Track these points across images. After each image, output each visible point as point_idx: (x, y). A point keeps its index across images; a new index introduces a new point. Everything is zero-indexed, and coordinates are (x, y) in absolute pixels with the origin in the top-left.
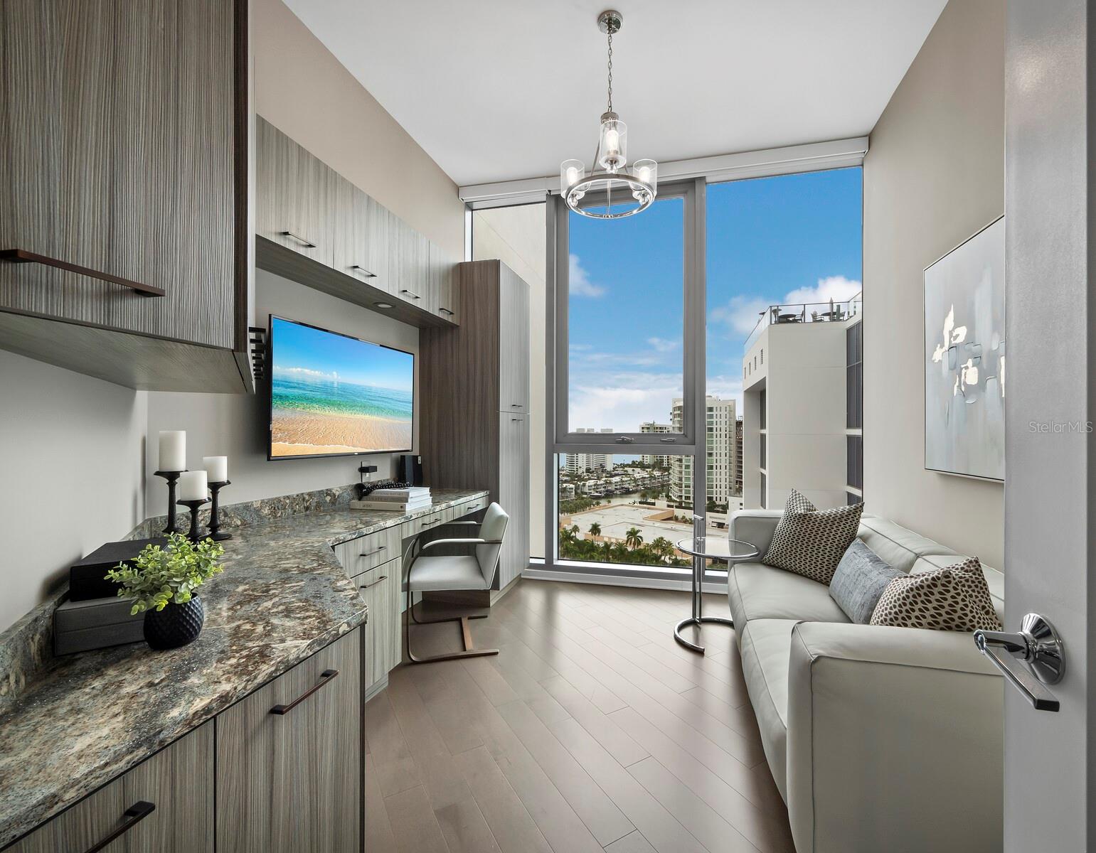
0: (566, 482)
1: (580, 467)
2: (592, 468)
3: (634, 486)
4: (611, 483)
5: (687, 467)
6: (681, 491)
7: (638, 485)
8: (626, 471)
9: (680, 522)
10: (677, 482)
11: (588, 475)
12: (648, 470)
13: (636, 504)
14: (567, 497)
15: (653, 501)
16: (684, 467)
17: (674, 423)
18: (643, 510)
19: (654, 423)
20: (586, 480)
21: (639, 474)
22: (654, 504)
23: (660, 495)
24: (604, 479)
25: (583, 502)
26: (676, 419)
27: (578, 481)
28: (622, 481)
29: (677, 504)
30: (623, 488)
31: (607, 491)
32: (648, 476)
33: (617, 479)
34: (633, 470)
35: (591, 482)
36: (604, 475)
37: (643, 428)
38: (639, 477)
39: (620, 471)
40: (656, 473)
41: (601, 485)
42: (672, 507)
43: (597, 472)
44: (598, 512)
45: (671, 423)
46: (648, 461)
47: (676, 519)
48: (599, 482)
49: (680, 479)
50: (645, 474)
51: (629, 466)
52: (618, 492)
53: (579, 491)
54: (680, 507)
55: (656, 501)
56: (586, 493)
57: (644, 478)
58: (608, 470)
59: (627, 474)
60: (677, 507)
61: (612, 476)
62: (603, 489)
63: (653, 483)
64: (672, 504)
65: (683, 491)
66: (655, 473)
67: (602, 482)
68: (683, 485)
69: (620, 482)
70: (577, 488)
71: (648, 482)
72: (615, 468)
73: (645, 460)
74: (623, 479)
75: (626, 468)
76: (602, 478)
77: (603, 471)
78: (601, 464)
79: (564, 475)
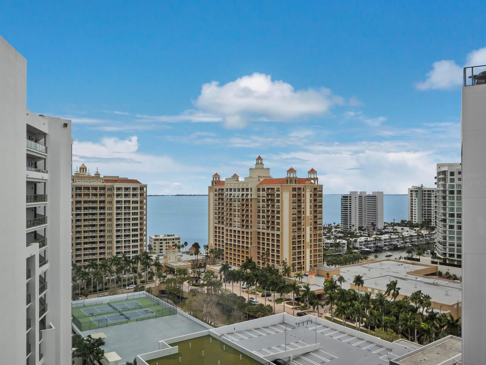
0: (340, 238)
1: (353, 226)
2: (365, 226)
3: (402, 243)
4: (380, 240)
5: (451, 227)
6: (445, 249)
7: (406, 243)
8: (396, 230)
9: (444, 277)
10: (442, 240)
11: (360, 233)
12: (417, 229)
13: (401, 260)
14: (340, 251)
15: (418, 257)
16: (448, 227)
17: (438, 186)
18: (407, 265)
19: (422, 186)
20: (358, 237)
21: (407, 232)
22: (418, 260)
23: (426, 252)
24: (374, 236)
25: (351, 256)
26: (440, 183)
27: (350, 237)
28: (390, 238)
29: (442, 261)
30: (391, 245)
31: (377, 247)
32: (416, 234)
33: (386, 236)
34: (402, 229)
35: (363, 239)
36: (375, 233)
37: (411, 191)
38: (406, 235)
39: (390, 229)
40: (424, 232)
41: (371, 241)
42: (436, 263)
43: (368, 230)
44: (366, 265)
45: (435, 186)
46: (417, 220)
47: (440, 275)
48: (369, 239)
49: (445, 238)
50: (413, 233)
51: (398, 225)
52: (386, 248)
53: (351, 246)
54: (444, 263)
55: (421, 258)
56: (357, 248)
57: (411, 236)
58: (379, 228)
59: (396, 232)
60: (441, 264)
61: (382, 234)
62: (372, 245)
63: (421, 241)
64: (436, 260)
65: (448, 250)
66: (422, 232)
67: (372, 239)
68: (447, 244)
69: (388, 239)
70: (349, 243)
71: (416, 240)
72: (385, 228)
73: (414, 220)
74: (392, 237)
75: (395, 227)
76: (372, 235)
77: (374, 229)
78: (372, 224)
79: (339, 232)
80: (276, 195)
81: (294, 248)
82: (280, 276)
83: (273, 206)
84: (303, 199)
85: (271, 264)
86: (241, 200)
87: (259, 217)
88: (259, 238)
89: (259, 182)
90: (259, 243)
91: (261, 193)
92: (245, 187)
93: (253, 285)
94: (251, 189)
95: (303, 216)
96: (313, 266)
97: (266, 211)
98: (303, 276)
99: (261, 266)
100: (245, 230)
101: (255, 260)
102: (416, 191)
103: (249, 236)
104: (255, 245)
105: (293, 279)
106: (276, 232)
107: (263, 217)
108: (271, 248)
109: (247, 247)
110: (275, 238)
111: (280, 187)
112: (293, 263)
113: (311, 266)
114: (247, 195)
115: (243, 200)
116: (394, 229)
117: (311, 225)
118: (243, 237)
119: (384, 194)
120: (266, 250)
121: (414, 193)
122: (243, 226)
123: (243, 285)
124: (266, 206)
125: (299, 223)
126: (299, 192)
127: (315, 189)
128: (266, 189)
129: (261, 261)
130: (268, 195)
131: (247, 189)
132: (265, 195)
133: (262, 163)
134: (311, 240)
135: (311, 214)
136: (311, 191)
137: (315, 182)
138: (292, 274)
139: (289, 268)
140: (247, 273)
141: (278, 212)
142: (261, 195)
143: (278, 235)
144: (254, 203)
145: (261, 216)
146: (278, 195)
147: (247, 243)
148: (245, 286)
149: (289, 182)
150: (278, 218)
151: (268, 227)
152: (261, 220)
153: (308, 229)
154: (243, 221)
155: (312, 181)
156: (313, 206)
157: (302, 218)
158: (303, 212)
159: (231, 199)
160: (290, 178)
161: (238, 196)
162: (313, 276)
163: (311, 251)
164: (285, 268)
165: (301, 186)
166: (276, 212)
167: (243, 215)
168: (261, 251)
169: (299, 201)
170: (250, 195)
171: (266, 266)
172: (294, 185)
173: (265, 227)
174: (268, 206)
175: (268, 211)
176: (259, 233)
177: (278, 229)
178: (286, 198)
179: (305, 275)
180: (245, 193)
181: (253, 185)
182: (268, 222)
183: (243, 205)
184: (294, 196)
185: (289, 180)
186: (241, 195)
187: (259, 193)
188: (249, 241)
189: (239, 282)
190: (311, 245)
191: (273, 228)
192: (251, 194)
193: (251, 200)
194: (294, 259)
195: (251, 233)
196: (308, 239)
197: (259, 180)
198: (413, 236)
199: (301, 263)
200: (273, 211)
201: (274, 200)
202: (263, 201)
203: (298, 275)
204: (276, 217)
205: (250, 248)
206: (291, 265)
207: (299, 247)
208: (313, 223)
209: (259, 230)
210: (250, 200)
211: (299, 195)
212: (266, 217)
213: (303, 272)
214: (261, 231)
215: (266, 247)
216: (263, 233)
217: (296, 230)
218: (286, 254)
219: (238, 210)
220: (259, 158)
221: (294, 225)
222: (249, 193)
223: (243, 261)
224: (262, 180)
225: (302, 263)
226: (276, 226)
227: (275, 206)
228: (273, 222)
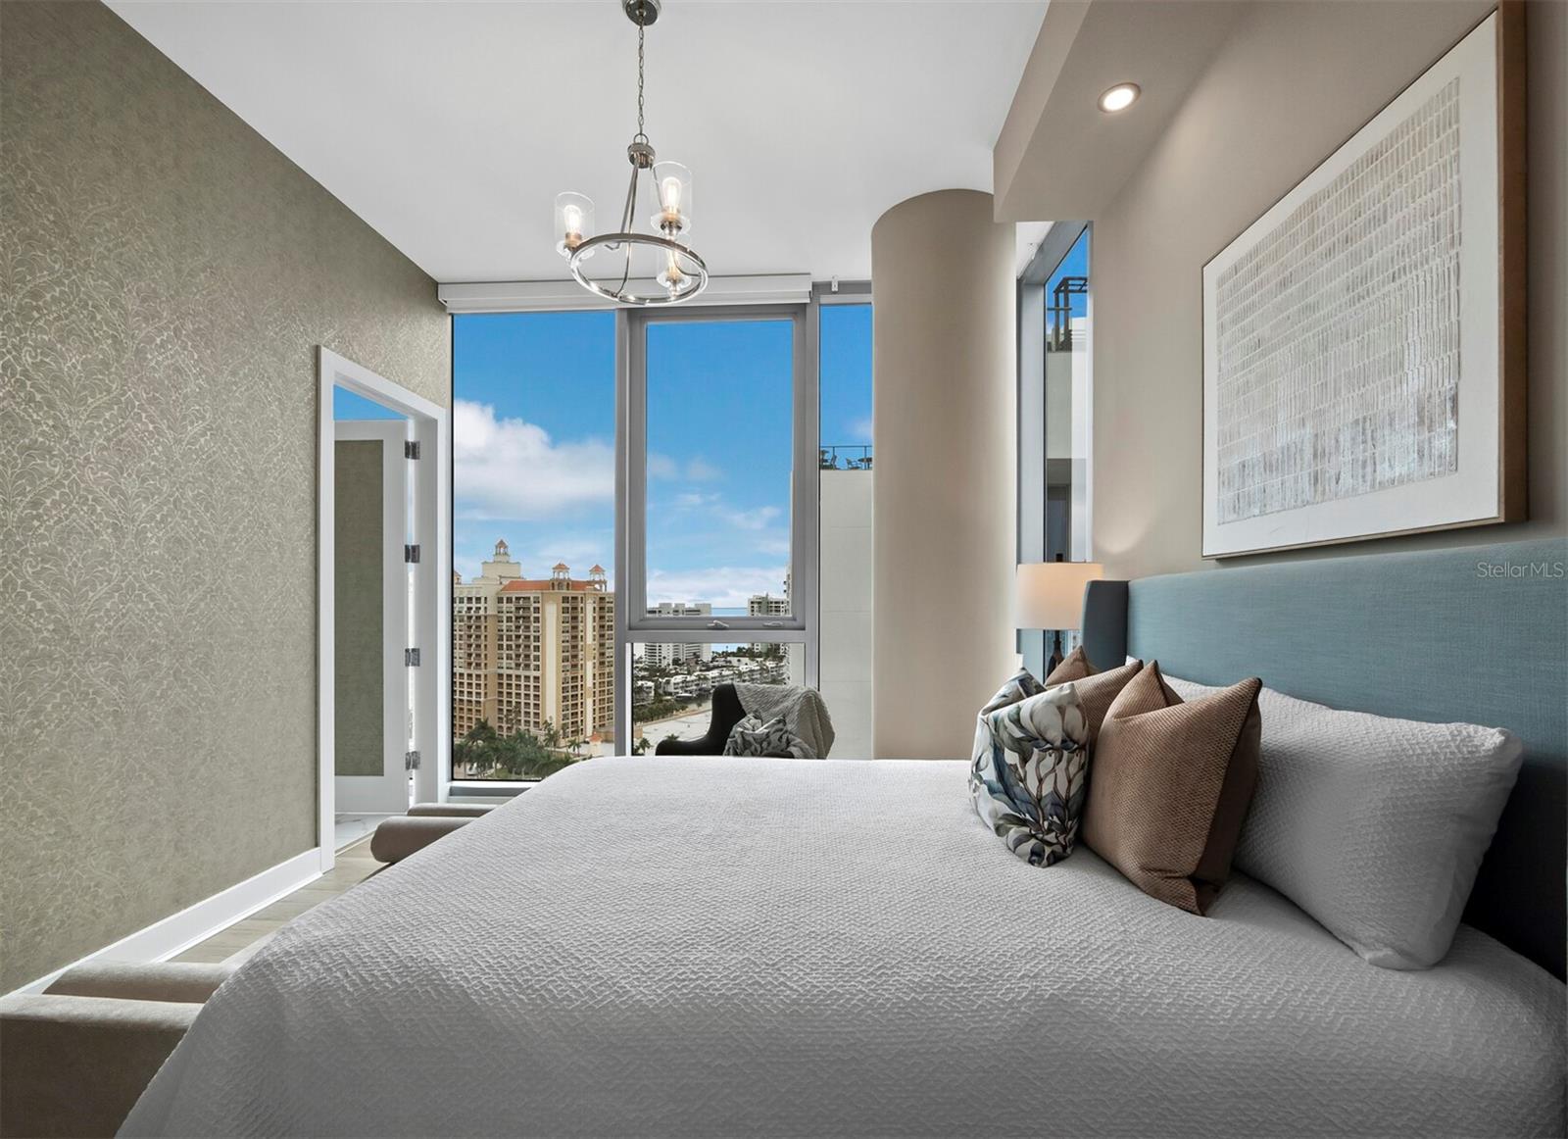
0: (643, 678)
1: (664, 658)
2: (683, 658)
4: (706, 679)
8: (730, 662)
11: (676, 669)
12: (759, 659)
14: (643, 700)
19: (767, 595)
20: (672, 675)
21: (745, 665)
24: (696, 674)
25: (661, 706)
27: (659, 676)
28: (721, 675)
31: (700, 690)
32: (759, 668)
33: (715, 673)
34: (739, 661)
35: (679, 679)
36: (698, 668)
37: (752, 603)
38: (745, 670)
39: (721, 662)
40: (770, 664)
41: (692, 681)
43: (688, 664)
44: (683, 719)
46: (759, 647)
48: (689, 678)
50: (754, 666)
51: (733, 654)
53: (661, 691)
56: (670, 694)
57: (752, 671)
58: (704, 661)
59: (729, 666)
61: (709, 669)
62: (694, 687)
63: (765, 678)
66: (767, 663)
67: (693, 678)
69: (718, 677)
70: (657, 687)
71: (758, 676)
72: (713, 659)
73: (755, 647)
74: (724, 673)
75: (729, 658)
76: (694, 672)
77: (697, 663)
78: (695, 654)
79: (641, 669)
80: (532, 609)
81: (565, 698)
82: (541, 747)
83: (527, 628)
84: (580, 615)
85: (523, 727)
86: (465, 619)
87: (500, 647)
88: (501, 685)
89: (501, 587)
90: (501, 693)
91: (505, 605)
92: (473, 595)
93: (491, 767)
94: (486, 598)
95: (581, 643)
96: (597, 727)
97: (514, 637)
98: (582, 745)
99: (505, 733)
100: (475, 672)
101: (493, 723)
102: (759, 603)
103: (482, 682)
104: (494, 697)
105: (564, 750)
106: (533, 673)
107: (509, 647)
108: (523, 700)
109: (478, 702)
110: (532, 684)
111: (540, 595)
112: (564, 724)
113: (594, 727)
114: (478, 609)
115: (470, 618)
116: (727, 662)
117: (594, 658)
118: (470, 684)
119: (713, 606)
120: (514, 704)
121: (756, 605)
122: (470, 664)
123: (471, 769)
124: (513, 628)
125: (575, 657)
126: (574, 605)
127: (602, 599)
128: (514, 600)
129: (505, 725)
130: (518, 609)
131: (478, 600)
132: (513, 609)
133: (506, 554)
134: (594, 684)
135: (594, 640)
136: (594, 602)
137: (601, 587)
138: (562, 742)
139: (556, 733)
140: (478, 746)
141: (537, 639)
142: (504, 609)
143: (536, 679)
144: (490, 623)
145: (505, 647)
146: (537, 610)
147: (478, 694)
148: (473, 771)
149: (556, 587)
150: (537, 648)
151: (518, 665)
152: (505, 653)
153: (589, 665)
154: (470, 655)
155: (597, 586)
156: (597, 628)
157: (580, 647)
158: (582, 637)
159: (478, 618)
160: (557, 580)
161: (460, 612)
162: (599, 743)
163: (594, 701)
164: (549, 734)
165: (578, 593)
166: (532, 638)
167: (470, 646)
168: (505, 707)
169: (575, 618)
170: (483, 609)
171: (514, 732)
172: (565, 592)
173: (513, 666)
174: (518, 627)
175: (518, 637)
176: (500, 676)
177: (537, 668)
178: (551, 616)
179: (585, 742)
180: (474, 605)
181: (490, 591)
182: (518, 656)
183: (470, 627)
184: (565, 610)
185: (556, 583)
186: (465, 609)
187: (500, 605)
188: (482, 691)
189: (462, 766)
190: (594, 692)
191: (527, 666)
192: (486, 608)
193: (486, 617)
194: (565, 717)
195: (486, 676)
196: (589, 682)
197: (501, 583)
198: (754, 671)
199: (577, 722)
200: (527, 637)
201: (529, 617)
202: (509, 619)
203: (573, 743)
204: (532, 647)
205: (485, 703)
206: (559, 728)
207: (574, 697)
208: (597, 656)
209: (500, 671)
210: (483, 618)
211: (575, 609)
212: (514, 647)
213: (581, 738)
214: (505, 672)
215: (514, 700)
216: (509, 676)
217: (569, 668)
218: (551, 709)
219: (461, 636)
220: (502, 544)
221: (565, 659)
222: (482, 605)
223: (470, 727)
224: (506, 582)
225: (579, 723)
226: (533, 664)
227: (532, 628)
228: (527, 656)
